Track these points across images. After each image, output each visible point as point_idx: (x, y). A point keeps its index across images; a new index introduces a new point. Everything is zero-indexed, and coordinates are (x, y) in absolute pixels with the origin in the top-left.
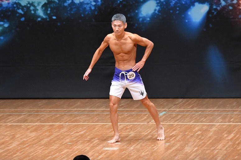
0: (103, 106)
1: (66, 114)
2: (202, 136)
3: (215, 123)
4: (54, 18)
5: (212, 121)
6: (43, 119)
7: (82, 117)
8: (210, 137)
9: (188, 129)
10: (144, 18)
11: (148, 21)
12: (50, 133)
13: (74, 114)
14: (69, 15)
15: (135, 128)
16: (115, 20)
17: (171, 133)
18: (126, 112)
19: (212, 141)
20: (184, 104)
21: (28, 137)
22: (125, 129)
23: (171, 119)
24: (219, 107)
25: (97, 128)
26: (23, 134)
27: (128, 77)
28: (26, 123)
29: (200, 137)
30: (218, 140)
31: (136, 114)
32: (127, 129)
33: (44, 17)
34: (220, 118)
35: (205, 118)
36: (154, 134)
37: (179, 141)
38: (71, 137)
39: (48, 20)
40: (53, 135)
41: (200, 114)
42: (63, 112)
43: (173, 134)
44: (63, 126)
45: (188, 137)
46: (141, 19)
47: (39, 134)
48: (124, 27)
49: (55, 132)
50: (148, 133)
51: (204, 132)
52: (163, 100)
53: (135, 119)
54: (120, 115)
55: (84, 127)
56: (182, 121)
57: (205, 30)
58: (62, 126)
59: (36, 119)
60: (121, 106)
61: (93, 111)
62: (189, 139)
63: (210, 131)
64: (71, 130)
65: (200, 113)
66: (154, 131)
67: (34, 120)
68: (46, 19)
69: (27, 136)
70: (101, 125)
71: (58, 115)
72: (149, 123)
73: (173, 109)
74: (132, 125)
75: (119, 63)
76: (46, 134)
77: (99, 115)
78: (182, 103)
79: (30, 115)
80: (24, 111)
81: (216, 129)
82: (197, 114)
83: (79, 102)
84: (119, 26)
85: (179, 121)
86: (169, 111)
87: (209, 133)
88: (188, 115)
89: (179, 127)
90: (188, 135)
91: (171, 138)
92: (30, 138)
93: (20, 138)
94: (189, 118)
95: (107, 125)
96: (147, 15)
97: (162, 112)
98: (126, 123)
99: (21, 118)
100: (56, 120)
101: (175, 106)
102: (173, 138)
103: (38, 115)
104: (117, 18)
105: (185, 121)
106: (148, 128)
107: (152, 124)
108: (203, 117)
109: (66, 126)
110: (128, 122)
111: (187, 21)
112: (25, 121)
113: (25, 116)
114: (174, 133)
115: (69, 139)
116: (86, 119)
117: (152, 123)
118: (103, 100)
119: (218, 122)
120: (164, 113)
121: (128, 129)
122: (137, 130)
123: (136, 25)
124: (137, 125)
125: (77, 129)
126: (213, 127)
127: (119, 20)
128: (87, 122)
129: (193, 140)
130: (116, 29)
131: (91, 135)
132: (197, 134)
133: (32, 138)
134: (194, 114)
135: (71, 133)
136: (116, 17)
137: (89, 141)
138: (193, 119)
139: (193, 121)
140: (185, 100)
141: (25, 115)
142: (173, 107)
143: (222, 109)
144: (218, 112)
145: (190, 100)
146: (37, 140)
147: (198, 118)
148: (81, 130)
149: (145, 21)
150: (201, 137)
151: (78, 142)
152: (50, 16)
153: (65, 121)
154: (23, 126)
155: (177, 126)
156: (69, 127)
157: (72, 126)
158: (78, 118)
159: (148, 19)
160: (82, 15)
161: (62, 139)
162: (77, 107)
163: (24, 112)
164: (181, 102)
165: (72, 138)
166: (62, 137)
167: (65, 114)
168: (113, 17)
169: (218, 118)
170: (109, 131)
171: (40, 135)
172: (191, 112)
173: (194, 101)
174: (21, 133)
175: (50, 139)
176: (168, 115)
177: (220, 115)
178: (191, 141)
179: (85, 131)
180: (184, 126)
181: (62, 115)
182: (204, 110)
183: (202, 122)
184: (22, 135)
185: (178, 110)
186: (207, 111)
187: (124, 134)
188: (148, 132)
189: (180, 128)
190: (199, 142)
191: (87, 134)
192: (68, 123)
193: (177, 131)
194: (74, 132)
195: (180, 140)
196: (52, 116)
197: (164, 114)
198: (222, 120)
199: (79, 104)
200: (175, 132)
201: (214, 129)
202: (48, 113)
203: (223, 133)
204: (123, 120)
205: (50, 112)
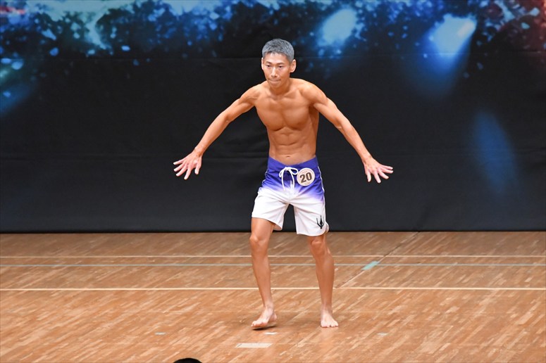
0: (235, 249)
1: (152, 267)
2: (461, 317)
3: (490, 287)
4: (126, 48)
5: (482, 283)
6: (100, 279)
7: (188, 274)
8: (479, 319)
9: (430, 302)
10: (329, 50)
11: (338, 55)
12: (116, 310)
13: (170, 267)
14: (159, 42)
15: (309, 298)
16: (270, 52)
17: (391, 310)
18: (289, 263)
19: (484, 327)
20: (419, 243)
21: (67, 320)
22: (285, 301)
23: (389, 279)
24: (499, 251)
25: (222, 299)
26: (54, 312)
27: (299, 180)
28: (62, 287)
29: (455, 319)
30: (497, 326)
31: (311, 266)
32: (290, 300)
33: (103, 47)
34: (502, 277)
35: (468, 276)
36: (352, 312)
37: (408, 328)
38: (164, 318)
39: (111, 53)
40: (123, 315)
41: (456, 268)
42: (145, 263)
43: (394, 311)
44: (146, 293)
45: (430, 318)
46: (321, 52)
47: (91, 312)
48: (290, 69)
49: (127, 308)
50: (338, 310)
51: (466, 306)
52: (371, 235)
53: (308, 279)
54: (274, 268)
55: (194, 296)
56: (415, 282)
57: (466, 75)
58: (142, 295)
59: (83, 279)
60: (278, 248)
61: (213, 260)
62: (430, 323)
63: (477, 305)
64: (163, 303)
65: (455, 264)
66: (352, 305)
67: (81, 280)
68: (107, 51)
69: (63, 317)
70: (232, 292)
71: (135, 270)
72: (341, 288)
73: (395, 254)
74: (301, 293)
75: (277, 149)
76: (106, 313)
77: (226, 268)
78: (414, 242)
79: (70, 269)
80: (57, 259)
81: (491, 301)
82: (449, 266)
83: (182, 240)
84: (279, 66)
85: (408, 282)
86: (385, 261)
87: (475, 311)
88: (430, 269)
89: (408, 296)
90: (428, 314)
91: (391, 322)
92: (70, 321)
93: (49, 322)
94: (430, 276)
95: (245, 293)
96: (335, 43)
97: (369, 263)
98: (289, 286)
99: (50, 277)
100: (130, 281)
101: (399, 248)
102: (396, 321)
103: (89, 268)
104: (275, 48)
105: (422, 282)
106: (339, 299)
107: (348, 290)
108: (463, 275)
109: (152, 295)
110: (293, 285)
111: (425, 56)
112: (59, 282)
113: (61, 272)
114: (397, 309)
115: (159, 323)
116: (197, 278)
117: (347, 286)
118: (237, 235)
119: (497, 286)
120: (374, 264)
121: (293, 300)
122: (312, 304)
123: (311, 65)
124: (313, 292)
125: (178, 302)
126: (486, 297)
127: (278, 53)
128: (199, 285)
129: (440, 326)
130: (270, 72)
131: (209, 314)
132: (448, 311)
133: (76, 321)
134: (443, 267)
135: (163, 310)
136: (273, 46)
137: (204, 328)
138: (440, 278)
139: (440, 283)
140: (421, 235)
141: (60, 270)
142: (394, 252)
143: (505, 256)
144: (495, 263)
145: (434, 235)
146: (86, 326)
147: (452, 276)
148: (186, 303)
149: (332, 57)
150: (457, 318)
151: (178, 330)
152: (115, 45)
153: (151, 283)
154: (54, 295)
155: (404, 294)
156: (158, 297)
157: (165, 293)
158: (180, 275)
159: (339, 52)
160: (190, 43)
161: (144, 323)
162: (177, 251)
163: (57, 263)
164: (414, 239)
165: (167, 321)
166: (143, 319)
167: (149, 268)
168: (265, 47)
169: (497, 277)
170: (250, 306)
171: (94, 314)
172: (436, 263)
173: (443, 238)
174: (50, 311)
175: (115, 323)
176: (384, 270)
177: (502, 269)
178: (436, 328)
179: (195, 305)
180: (419, 295)
181: (143, 268)
182: (466, 259)
183: (460, 284)
184: (53, 315)
185: (405, 257)
186: (472, 261)
187: (284, 311)
188: (339, 308)
189: (411, 298)
190: (454, 329)
191: (200, 312)
192: (157, 287)
193: (403, 306)
194: (171, 308)
195: (411, 325)
196: (122, 270)
197: (375, 266)
198: (505, 281)
199: (181, 243)
200: (399, 307)
201: (487, 301)
202: (113, 265)
203: (509, 309)
204: (282, 281)
205: (117, 261)
